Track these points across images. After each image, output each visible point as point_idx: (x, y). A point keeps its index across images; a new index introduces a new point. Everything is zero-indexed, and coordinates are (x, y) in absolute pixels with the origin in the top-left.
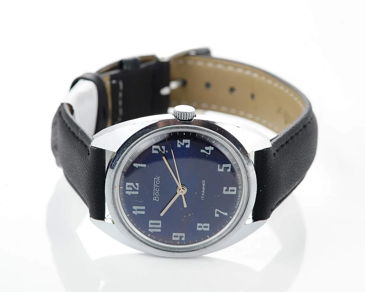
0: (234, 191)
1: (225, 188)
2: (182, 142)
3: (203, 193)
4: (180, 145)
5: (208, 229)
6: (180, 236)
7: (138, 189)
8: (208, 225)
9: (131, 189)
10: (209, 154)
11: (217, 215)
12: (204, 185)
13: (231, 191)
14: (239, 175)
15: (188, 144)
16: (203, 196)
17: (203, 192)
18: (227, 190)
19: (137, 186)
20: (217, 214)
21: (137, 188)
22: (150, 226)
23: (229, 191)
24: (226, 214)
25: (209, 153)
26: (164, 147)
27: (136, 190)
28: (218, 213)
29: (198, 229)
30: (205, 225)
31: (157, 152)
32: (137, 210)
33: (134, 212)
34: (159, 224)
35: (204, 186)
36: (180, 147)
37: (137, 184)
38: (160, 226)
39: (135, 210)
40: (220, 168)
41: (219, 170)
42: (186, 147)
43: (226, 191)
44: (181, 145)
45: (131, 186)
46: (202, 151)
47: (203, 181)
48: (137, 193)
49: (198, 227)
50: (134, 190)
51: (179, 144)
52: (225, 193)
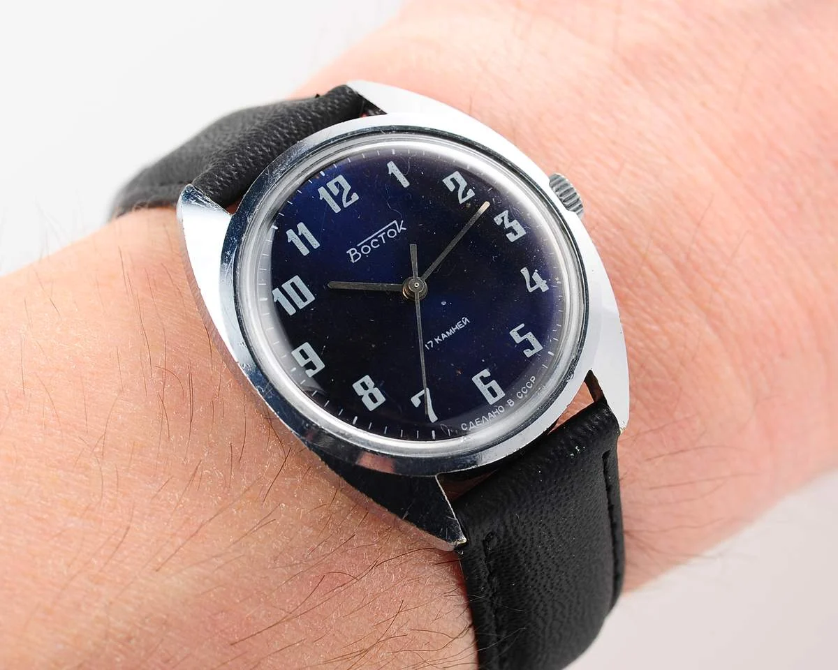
0: (494, 395)
1: (486, 373)
2: (510, 221)
3: (441, 338)
4: (502, 221)
5: (371, 406)
6: (311, 362)
7: (345, 206)
8: (381, 399)
9: (336, 191)
10: (531, 290)
11: (416, 401)
12: (459, 326)
13: (491, 390)
14: (533, 381)
15: (516, 233)
16: (434, 342)
17: (444, 336)
18: (485, 380)
19: (351, 199)
20: (420, 398)
21: (347, 201)
22: (287, 286)
23: (488, 386)
24: (433, 417)
25: (531, 287)
26: (473, 194)
27: (340, 204)
28: (423, 398)
29: (357, 386)
30: (377, 393)
31: (451, 187)
32: (300, 234)
33: (290, 233)
34: (304, 299)
35: (457, 330)
36: (499, 223)
37: (355, 197)
38: (301, 305)
39: (296, 231)
40: (518, 332)
41: (514, 333)
42: (507, 235)
43: (482, 378)
44: (503, 223)
45: (341, 189)
46: (525, 272)
47: (466, 319)
48: (337, 209)
49: (361, 381)
50: (338, 199)
51: (503, 218)
52: (476, 379)
